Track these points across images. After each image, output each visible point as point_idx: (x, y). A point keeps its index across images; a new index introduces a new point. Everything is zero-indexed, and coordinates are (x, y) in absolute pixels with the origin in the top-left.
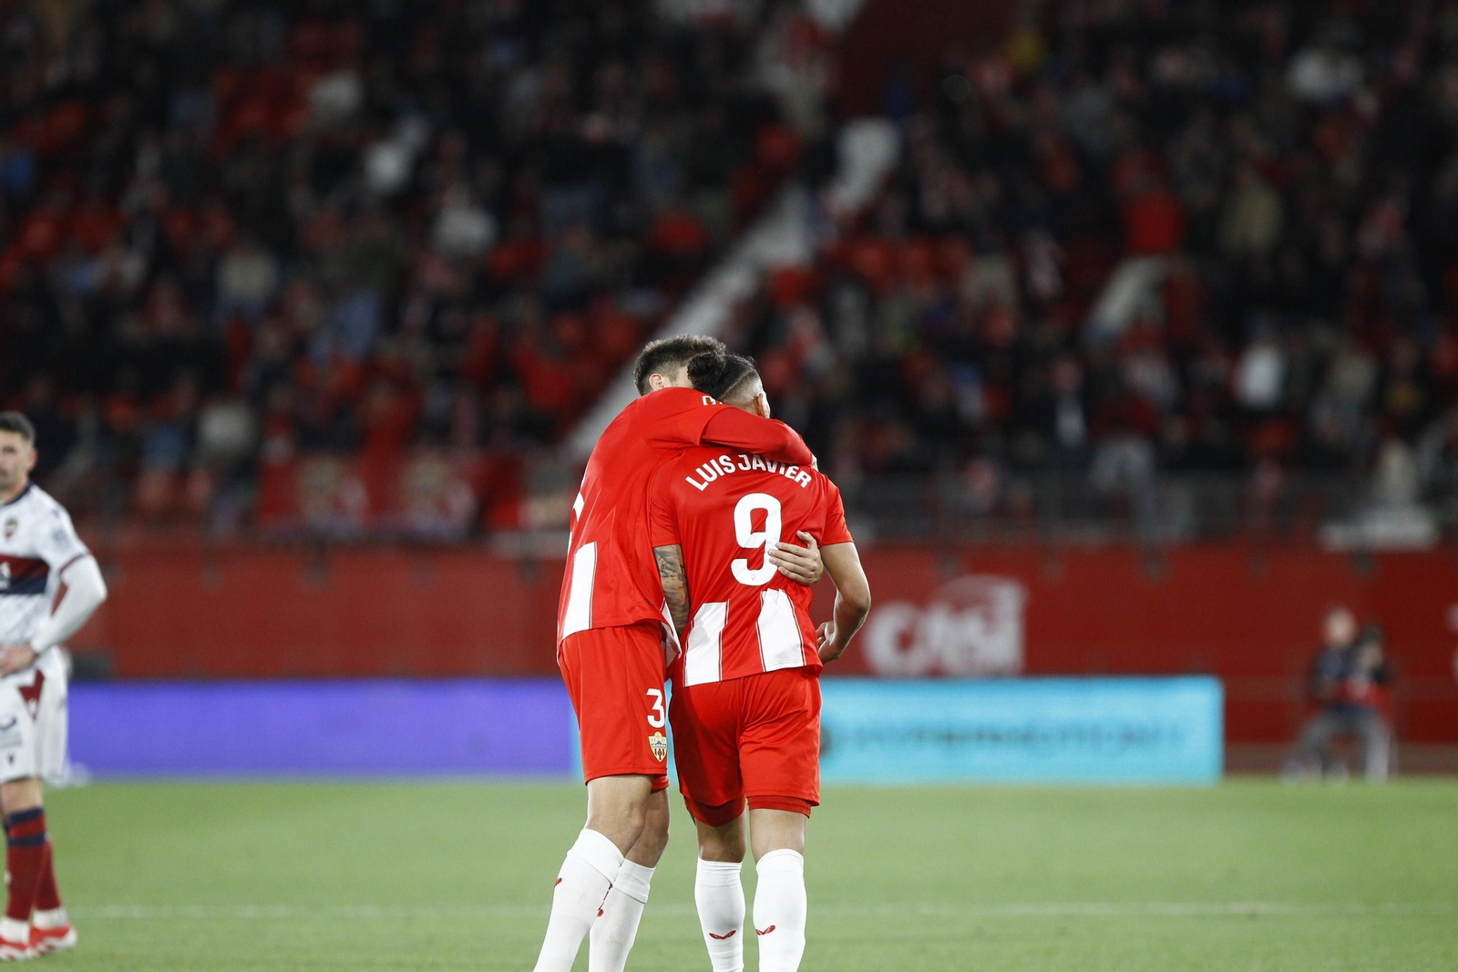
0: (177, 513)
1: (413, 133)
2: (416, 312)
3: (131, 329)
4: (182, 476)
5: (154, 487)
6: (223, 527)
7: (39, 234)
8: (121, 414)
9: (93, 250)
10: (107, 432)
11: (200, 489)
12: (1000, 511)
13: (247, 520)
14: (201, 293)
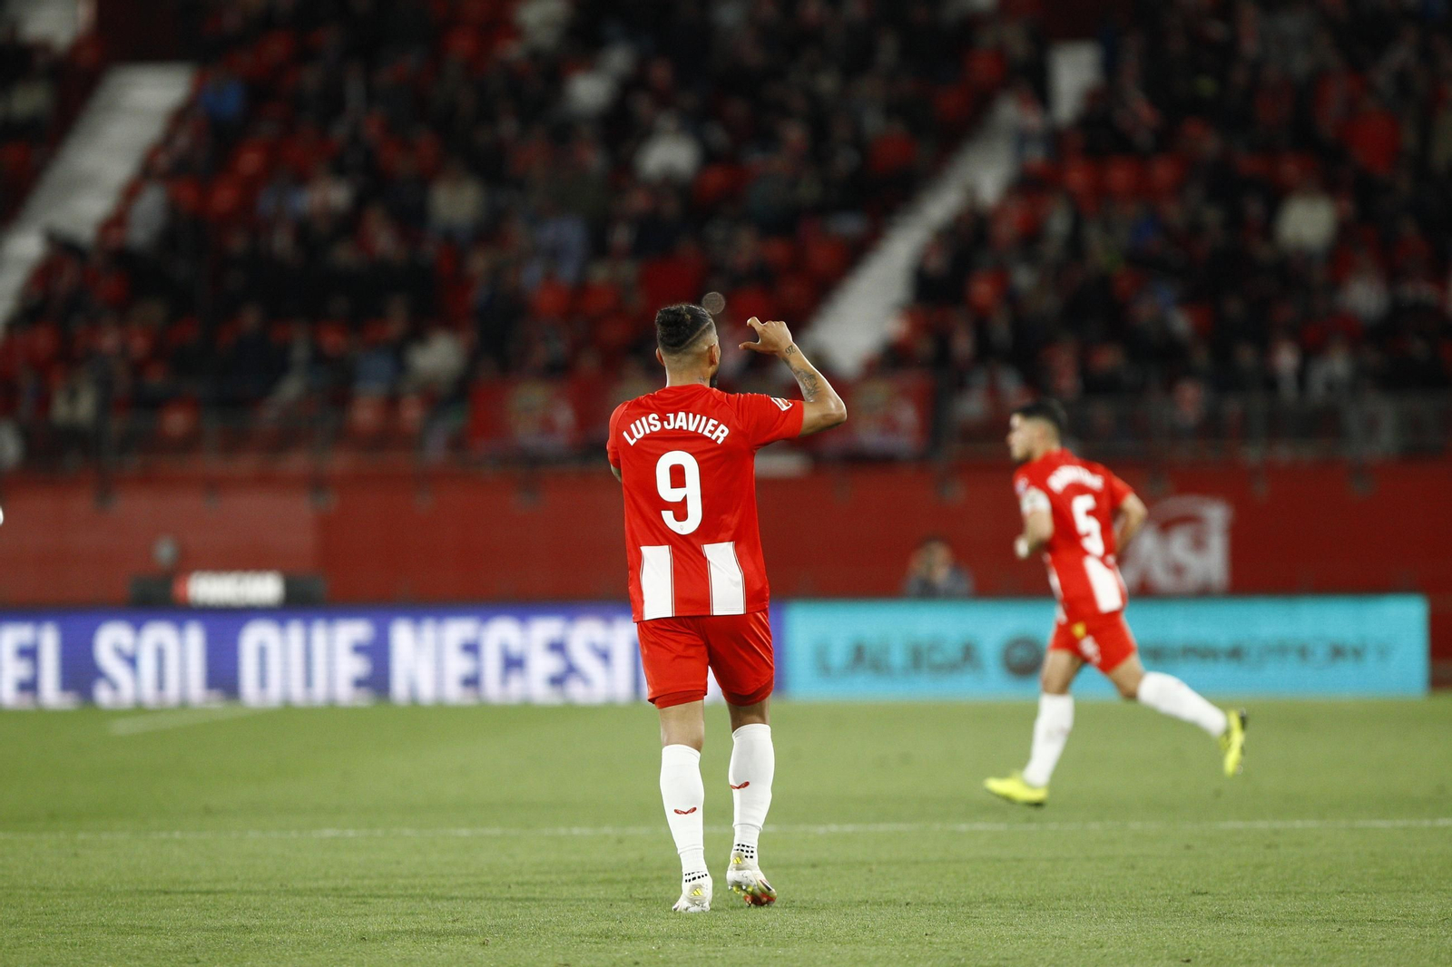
0: (388, 437)
1: (619, 59)
2: (621, 236)
3: (344, 255)
4: (392, 402)
5: (365, 413)
6: (435, 451)
7: (250, 161)
8: (333, 341)
9: (302, 179)
10: (319, 358)
11: (412, 413)
12: (1211, 427)
13: (458, 444)
14: (412, 218)
